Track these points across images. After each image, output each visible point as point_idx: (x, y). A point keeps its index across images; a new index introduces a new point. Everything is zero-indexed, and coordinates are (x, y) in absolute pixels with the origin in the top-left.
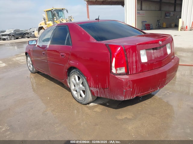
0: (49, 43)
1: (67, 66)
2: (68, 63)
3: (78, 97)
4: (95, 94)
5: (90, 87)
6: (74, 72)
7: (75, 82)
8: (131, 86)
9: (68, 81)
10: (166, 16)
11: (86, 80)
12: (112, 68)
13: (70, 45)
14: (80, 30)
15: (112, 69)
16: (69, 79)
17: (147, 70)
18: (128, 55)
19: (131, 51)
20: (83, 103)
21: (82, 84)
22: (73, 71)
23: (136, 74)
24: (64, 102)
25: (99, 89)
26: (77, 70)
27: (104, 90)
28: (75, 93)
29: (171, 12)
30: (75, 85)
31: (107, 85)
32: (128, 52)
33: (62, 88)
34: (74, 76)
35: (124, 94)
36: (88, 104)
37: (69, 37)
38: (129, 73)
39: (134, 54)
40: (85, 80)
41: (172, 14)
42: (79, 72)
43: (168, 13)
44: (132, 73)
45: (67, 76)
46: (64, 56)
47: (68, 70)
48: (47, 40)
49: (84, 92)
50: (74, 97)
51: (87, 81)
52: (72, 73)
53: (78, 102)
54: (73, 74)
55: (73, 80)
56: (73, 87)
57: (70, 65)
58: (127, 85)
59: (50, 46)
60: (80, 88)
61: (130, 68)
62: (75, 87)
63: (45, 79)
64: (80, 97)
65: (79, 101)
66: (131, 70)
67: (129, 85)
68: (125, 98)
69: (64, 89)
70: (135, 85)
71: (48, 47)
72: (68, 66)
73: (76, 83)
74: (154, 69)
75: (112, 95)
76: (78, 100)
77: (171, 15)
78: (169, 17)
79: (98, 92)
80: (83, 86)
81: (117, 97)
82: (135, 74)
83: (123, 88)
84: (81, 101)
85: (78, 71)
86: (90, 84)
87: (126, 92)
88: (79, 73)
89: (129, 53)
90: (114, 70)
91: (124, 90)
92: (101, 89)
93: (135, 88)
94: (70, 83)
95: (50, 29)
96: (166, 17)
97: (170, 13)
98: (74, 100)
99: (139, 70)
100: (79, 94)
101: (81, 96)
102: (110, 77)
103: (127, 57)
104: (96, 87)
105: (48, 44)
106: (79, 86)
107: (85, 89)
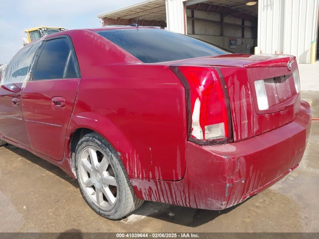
0: (28, 77)
1: (69, 127)
2: (72, 121)
3: (98, 202)
4: (144, 195)
5: (130, 177)
6: (87, 141)
7: (89, 166)
8: (243, 172)
9: (71, 163)
10: (231, 44)
11: (119, 161)
12: (193, 126)
13: (75, 77)
14: (99, 41)
15: (191, 130)
16: (73, 158)
17: (268, 130)
18: (231, 90)
19: (237, 83)
20: (111, 217)
21: (107, 170)
22: (84, 139)
23: (249, 140)
24: (63, 217)
25: (156, 182)
26: (93, 137)
27: (169, 185)
28: (89, 191)
29: (238, 40)
30: (91, 174)
31: (179, 172)
32: (229, 83)
33: (59, 178)
34: (88, 151)
35: (226, 195)
36: (125, 217)
37: (73, 60)
38: (235, 139)
39: (243, 89)
40: (115, 160)
41: (239, 41)
42: (101, 141)
43: (233, 40)
44: (239, 138)
45: (68, 152)
46: (62, 103)
47: (71, 137)
48: (22, 72)
49: (113, 189)
50: (87, 201)
51: (123, 162)
52: (82, 143)
53: (99, 214)
54: (84, 145)
55: (85, 160)
56: (84, 179)
57: (76, 124)
58: (234, 170)
59: (28, 85)
60: (102, 181)
61: (236, 126)
62: (89, 177)
63: (20, 158)
64: (103, 203)
65: (101, 212)
66: (239, 130)
67: (239, 170)
68: (227, 204)
69: (63, 180)
70: (251, 168)
71: (24, 86)
72: (71, 128)
73: (93, 168)
74: (280, 125)
75: (192, 198)
76: (98, 210)
77: (238, 44)
78: (235, 47)
79: (153, 190)
80: (112, 174)
81: (206, 203)
82: (247, 139)
83: (225, 179)
84: (105, 213)
85: (98, 139)
86: (131, 171)
87: (232, 189)
88: (100, 143)
89: (232, 86)
90: (197, 132)
91: (228, 185)
92: (160, 183)
93: (251, 175)
94: (76, 169)
95: (29, 48)
96: (231, 47)
97: (236, 41)
98: (88, 209)
99: (255, 130)
100: (101, 195)
101: (105, 198)
102: (187, 150)
103: (229, 98)
104: (148, 178)
105: (24, 81)
106: (101, 174)
107: (118, 182)
